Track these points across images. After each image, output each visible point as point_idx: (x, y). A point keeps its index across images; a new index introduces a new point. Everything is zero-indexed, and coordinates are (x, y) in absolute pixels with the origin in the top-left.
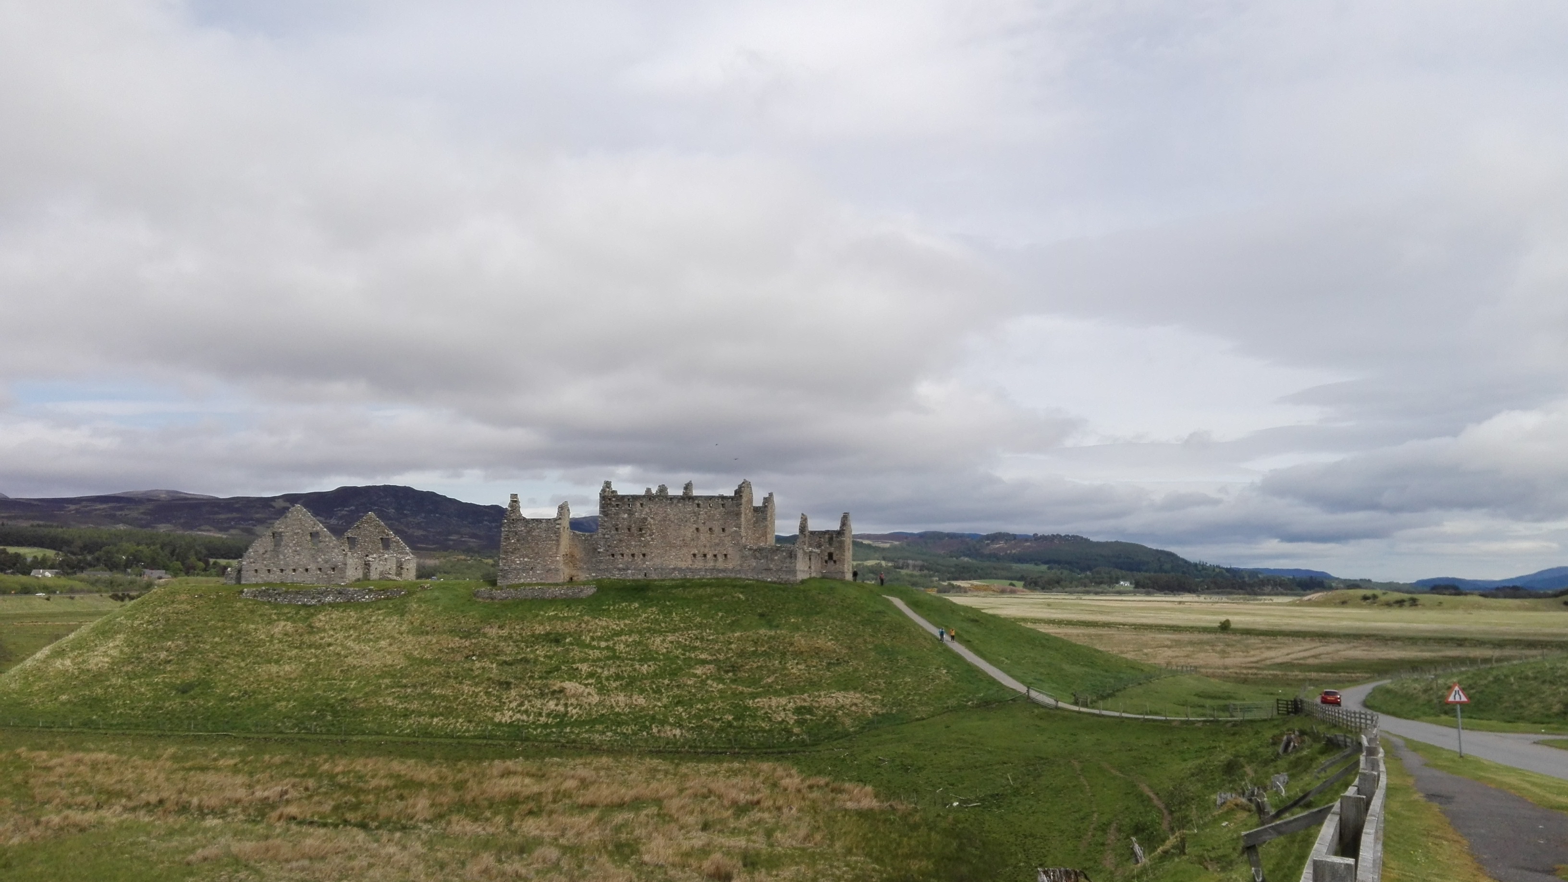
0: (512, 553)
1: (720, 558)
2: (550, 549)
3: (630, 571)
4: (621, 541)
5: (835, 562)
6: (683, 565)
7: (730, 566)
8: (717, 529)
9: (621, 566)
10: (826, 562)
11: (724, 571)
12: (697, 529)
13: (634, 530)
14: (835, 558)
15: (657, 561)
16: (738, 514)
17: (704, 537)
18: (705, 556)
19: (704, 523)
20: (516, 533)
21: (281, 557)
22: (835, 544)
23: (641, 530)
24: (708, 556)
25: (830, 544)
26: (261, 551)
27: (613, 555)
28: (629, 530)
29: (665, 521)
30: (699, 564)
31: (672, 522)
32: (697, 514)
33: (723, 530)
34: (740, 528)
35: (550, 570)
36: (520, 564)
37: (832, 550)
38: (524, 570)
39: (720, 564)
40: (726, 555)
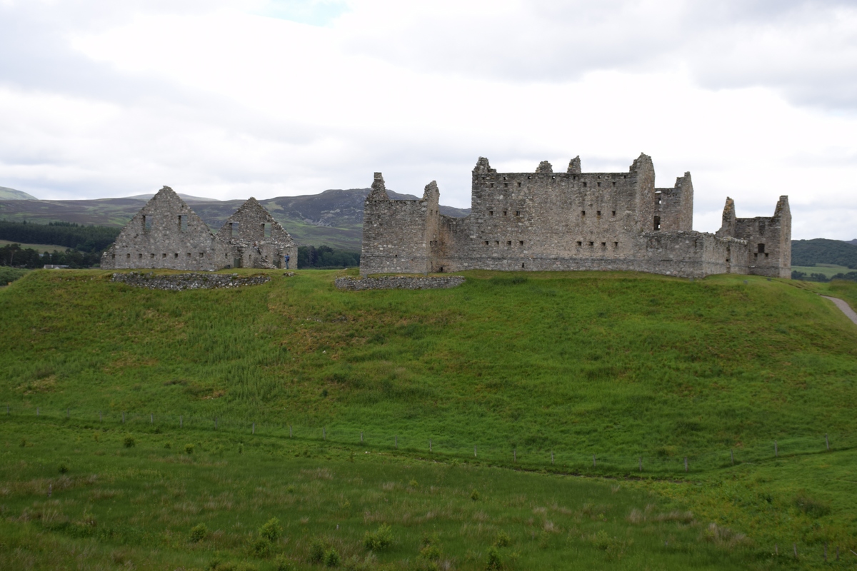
0: (375, 238)
1: (609, 247)
2: (416, 234)
3: (505, 261)
4: (495, 226)
5: (767, 255)
6: (565, 254)
7: (622, 256)
8: (606, 212)
9: (495, 255)
10: (756, 255)
11: (614, 261)
12: (584, 213)
13: (511, 214)
14: (766, 251)
15: (537, 250)
16: (632, 195)
17: (591, 220)
18: (592, 243)
19: (591, 205)
20: (379, 216)
21: (152, 241)
22: (768, 234)
23: (518, 213)
24: (595, 245)
25: (762, 234)
26: (133, 234)
27: (487, 243)
28: (505, 213)
29: (546, 203)
30: (585, 253)
31: (554, 204)
32: (583, 196)
33: (614, 213)
34: (634, 210)
35: (415, 258)
36: (384, 251)
37: (763, 240)
38: (388, 258)
39: (610, 254)
40: (616, 243)
